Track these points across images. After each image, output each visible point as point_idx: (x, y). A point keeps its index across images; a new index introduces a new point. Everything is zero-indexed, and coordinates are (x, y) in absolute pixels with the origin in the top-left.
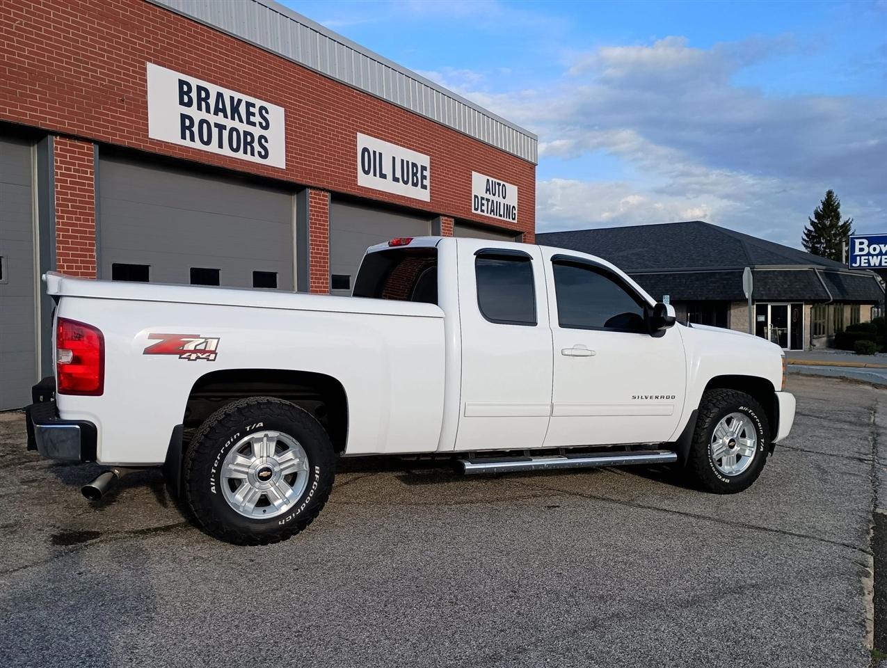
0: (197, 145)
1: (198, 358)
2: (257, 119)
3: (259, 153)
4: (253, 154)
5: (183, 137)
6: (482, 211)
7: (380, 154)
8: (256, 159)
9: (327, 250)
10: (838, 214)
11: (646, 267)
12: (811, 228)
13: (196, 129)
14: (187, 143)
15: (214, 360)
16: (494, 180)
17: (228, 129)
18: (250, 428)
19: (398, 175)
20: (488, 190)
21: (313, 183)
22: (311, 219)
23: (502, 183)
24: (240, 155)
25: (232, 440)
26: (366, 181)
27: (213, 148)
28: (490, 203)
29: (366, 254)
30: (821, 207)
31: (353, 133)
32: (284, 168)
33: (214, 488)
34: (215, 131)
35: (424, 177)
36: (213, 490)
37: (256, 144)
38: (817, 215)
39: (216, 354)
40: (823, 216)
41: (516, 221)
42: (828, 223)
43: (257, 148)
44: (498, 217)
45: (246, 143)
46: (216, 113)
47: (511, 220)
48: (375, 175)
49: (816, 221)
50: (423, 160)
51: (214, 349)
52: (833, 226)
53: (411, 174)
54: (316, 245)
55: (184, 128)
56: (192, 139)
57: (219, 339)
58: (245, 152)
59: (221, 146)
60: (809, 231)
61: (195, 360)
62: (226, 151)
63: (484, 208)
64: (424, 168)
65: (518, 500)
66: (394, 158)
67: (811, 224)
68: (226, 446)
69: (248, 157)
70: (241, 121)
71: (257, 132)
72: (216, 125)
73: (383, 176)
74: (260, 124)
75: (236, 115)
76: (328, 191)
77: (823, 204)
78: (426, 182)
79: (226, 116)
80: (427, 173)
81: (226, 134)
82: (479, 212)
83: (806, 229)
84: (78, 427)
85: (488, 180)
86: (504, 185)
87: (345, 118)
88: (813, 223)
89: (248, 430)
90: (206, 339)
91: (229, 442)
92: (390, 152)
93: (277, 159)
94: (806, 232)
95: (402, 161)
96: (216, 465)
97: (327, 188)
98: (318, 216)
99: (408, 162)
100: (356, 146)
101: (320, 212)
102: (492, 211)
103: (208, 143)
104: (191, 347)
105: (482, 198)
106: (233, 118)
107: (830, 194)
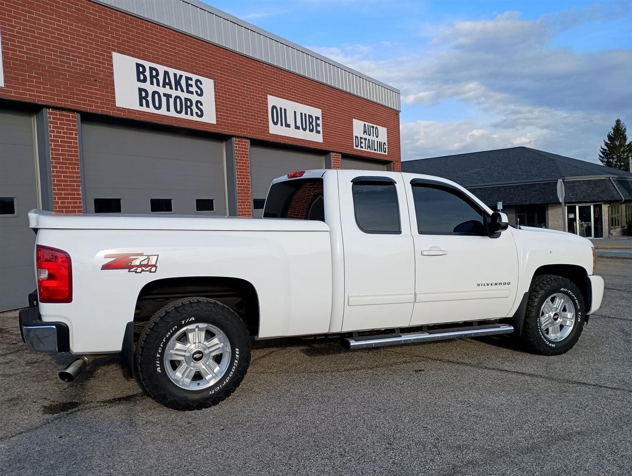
0: (152, 110)
1: (143, 271)
2: (194, 89)
3: (197, 113)
4: (192, 114)
5: (141, 105)
6: (362, 147)
7: (285, 110)
8: (195, 118)
9: (249, 182)
10: (626, 136)
11: (484, 182)
12: (605, 148)
13: (150, 99)
14: (144, 109)
15: (155, 272)
16: (369, 124)
17: (173, 97)
18: (185, 322)
19: (299, 124)
20: (365, 132)
21: (236, 133)
22: (237, 159)
23: (375, 126)
24: (183, 116)
25: (171, 332)
26: (275, 130)
27: (163, 111)
28: (367, 141)
29: (272, 184)
30: (612, 132)
31: (265, 95)
32: (215, 123)
33: (159, 368)
34: (164, 99)
35: (318, 125)
36: (159, 370)
37: (194, 107)
38: (610, 137)
39: (156, 267)
40: (614, 139)
41: (386, 154)
42: (617, 143)
43: (195, 110)
44: (373, 151)
45: (187, 107)
46: (164, 86)
47: (383, 153)
48: (282, 125)
49: (609, 142)
50: (317, 112)
51: (155, 264)
52: (621, 145)
53: (308, 123)
54: (240, 178)
55: (141, 98)
56: (148, 106)
57: (158, 256)
58: (186, 113)
59: (168, 110)
60: (604, 149)
61: (141, 272)
62: (173, 113)
63: (363, 145)
64: (317, 118)
65: (393, 366)
66: (295, 112)
67: (606, 145)
68: (167, 336)
69: (189, 117)
70: (182, 91)
71: (194, 98)
72: (165, 95)
73: (288, 126)
74: (197, 92)
75: (179, 87)
76: (247, 138)
77: (614, 130)
78: (320, 129)
79: (171, 88)
80: (320, 122)
81: (172, 101)
82: (359, 148)
83: (602, 148)
84: (54, 327)
85: (365, 125)
86: (376, 128)
87: (258, 85)
88: (606, 144)
89: (183, 323)
90: (148, 256)
91: (169, 333)
92: (292, 108)
93: (210, 117)
94: (602, 150)
95: (301, 114)
96: (160, 351)
97: (247, 136)
98: (241, 157)
99: (305, 115)
100: (267, 104)
101: (243, 154)
102: (369, 147)
103: (159, 108)
104: (137, 263)
105: (361, 138)
106: (176, 89)
107: (618, 122)
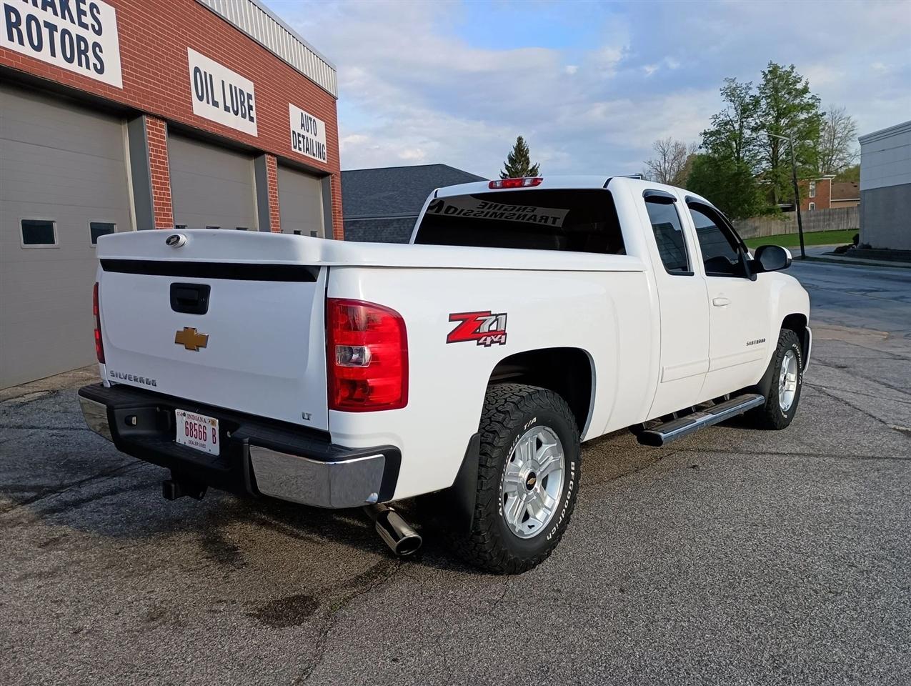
0: (27, 50)
1: (492, 342)
2: (88, 20)
3: (95, 65)
4: (88, 67)
5: (11, 39)
6: (300, 149)
7: (211, 76)
8: (92, 74)
9: (168, 195)
10: (528, 159)
11: (402, 212)
12: (507, 172)
13: (23, 27)
14: (15, 46)
16: (307, 114)
17: (59, 31)
19: (229, 104)
20: (303, 125)
21: (151, 109)
22: (151, 155)
23: (313, 118)
24: (74, 67)
26: (201, 109)
27: (44, 55)
28: (305, 140)
30: (514, 152)
31: (184, 48)
32: (122, 88)
34: (45, 32)
35: (250, 108)
36: (501, 514)
37: (90, 53)
38: (511, 159)
39: (506, 334)
40: (515, 161)
41: (325, 162)
42: (519, 167)
43: (93, 60)
44: (312, 157)
45: (80, 52)
46: (44, 8)
47: (322, 160)
48: (208, 102)
49: (510, 165)
50: (248, 86)
52: (524, 170)
53: (237, 105)
54: (158, 188)
55: (10, 26)
56: (21, 42)
57: (506, 314)
58: (80, 64)
59: (53, 54)
60: (504, 174)
61: (490, 345)
62: (59, 61)
63: (301, 146)
64: (250, 97)
66: (223, 82)
67: (507, 169)
69: (83, 71)
70: (72, 21)
71: (90, 37)
72: (47, 24)
73: (216, 104)
74: (93, 26)
75: (66, 12)
76: (163, 119)
77: (515, 149)
78: (253, 114)
79: (55, 13)
80: (252, 103)
81: (57, 36)
82: (297, 150)
83: (502, 172)
84: (381, 455)
85: (302, 114)
86: (314, 121)
87: (175, 27)
88: (507, 168)
92: (222, 76)
93: (113, 77)
94: (502, 175)
95: (231, 86)
97: (165, 116)
98: (157, 151)
99: (235, 88)
100: (187, 64)
101: (158, 146)
102: (307, 149)
103: (38, 48)
105: (299, 135)
106: (64, 17)
107: (520, 139)
